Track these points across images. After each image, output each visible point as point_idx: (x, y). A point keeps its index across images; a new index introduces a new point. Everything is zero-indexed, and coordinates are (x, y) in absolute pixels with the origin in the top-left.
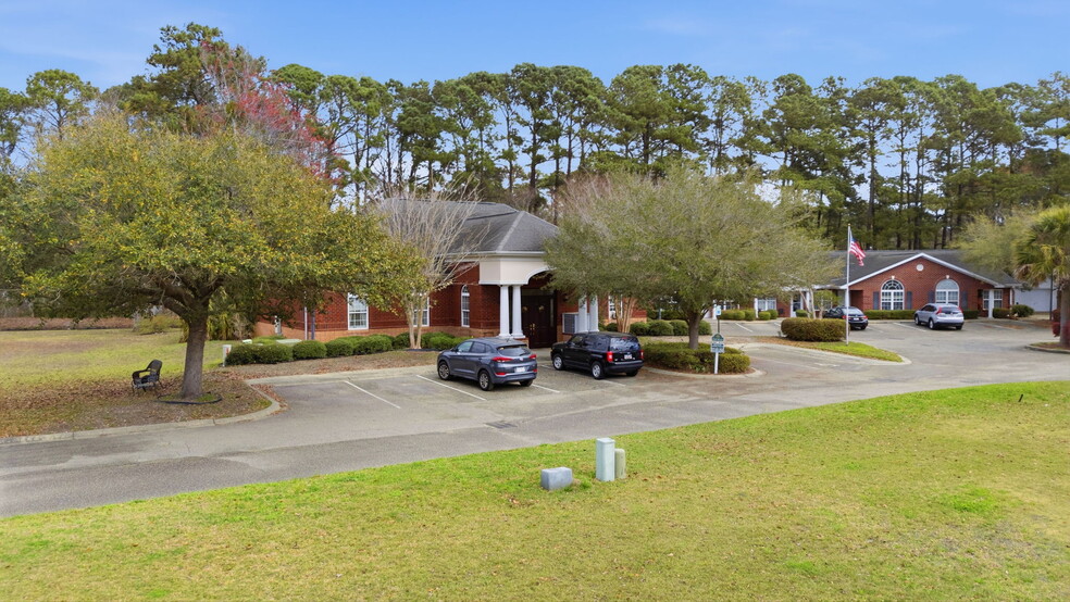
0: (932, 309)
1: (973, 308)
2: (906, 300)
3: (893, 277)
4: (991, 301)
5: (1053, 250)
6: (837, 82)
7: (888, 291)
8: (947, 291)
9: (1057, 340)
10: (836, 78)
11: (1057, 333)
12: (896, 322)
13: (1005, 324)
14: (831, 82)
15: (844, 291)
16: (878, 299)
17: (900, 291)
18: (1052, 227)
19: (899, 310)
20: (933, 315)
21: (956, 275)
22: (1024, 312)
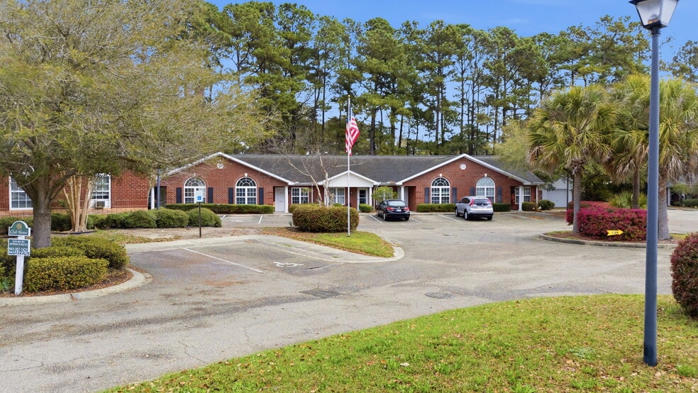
0: (467, 201)
1: (506, 202)
2: (452, 194)
3: (441, 175)
4: (521, 196)
5: (566, 127)
6: (412, 26)
7: (437, 187)
8: (485, 187)
9: (570, 228)
10: (411, 23)
11: (570, 221)
12: (441, 215)
13: (530, 215)
14: (407, 25)
15: (400, 187)
16: (429, 194)
17: (447, 187)
18: (564, 104)
19: (446, 204)
20: (467, 206)
21: (493, 174)
22: (547, 206)
